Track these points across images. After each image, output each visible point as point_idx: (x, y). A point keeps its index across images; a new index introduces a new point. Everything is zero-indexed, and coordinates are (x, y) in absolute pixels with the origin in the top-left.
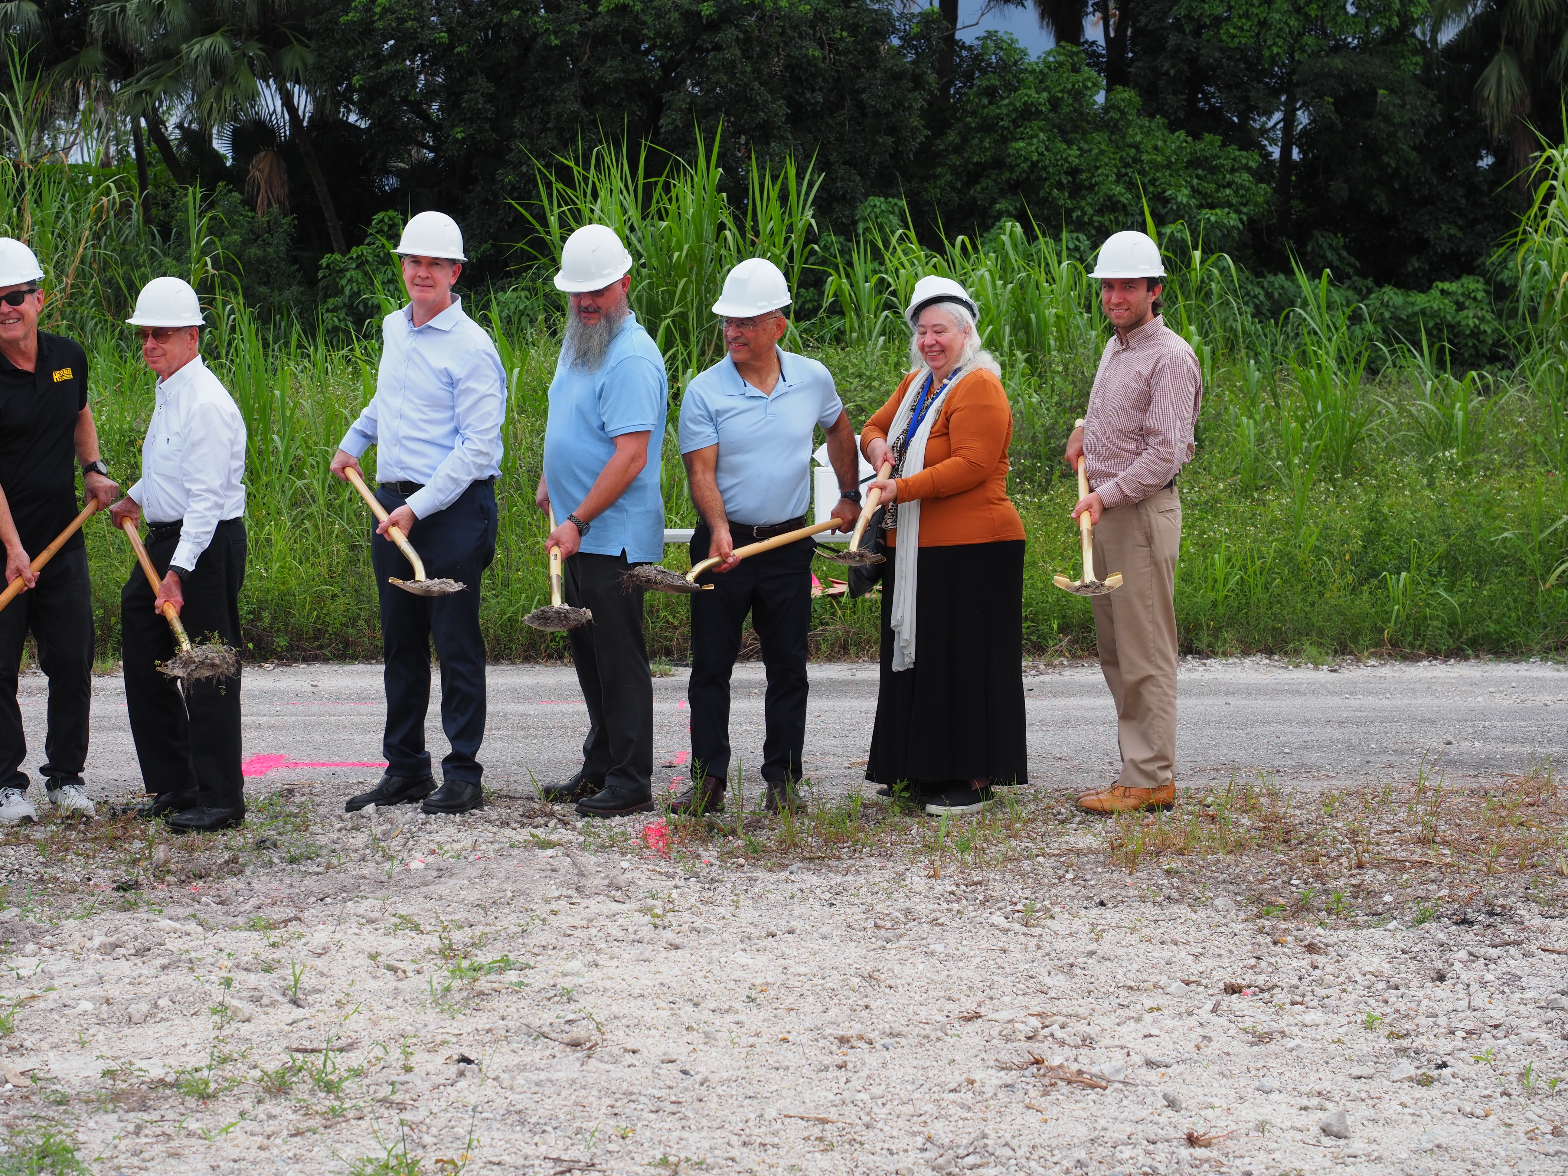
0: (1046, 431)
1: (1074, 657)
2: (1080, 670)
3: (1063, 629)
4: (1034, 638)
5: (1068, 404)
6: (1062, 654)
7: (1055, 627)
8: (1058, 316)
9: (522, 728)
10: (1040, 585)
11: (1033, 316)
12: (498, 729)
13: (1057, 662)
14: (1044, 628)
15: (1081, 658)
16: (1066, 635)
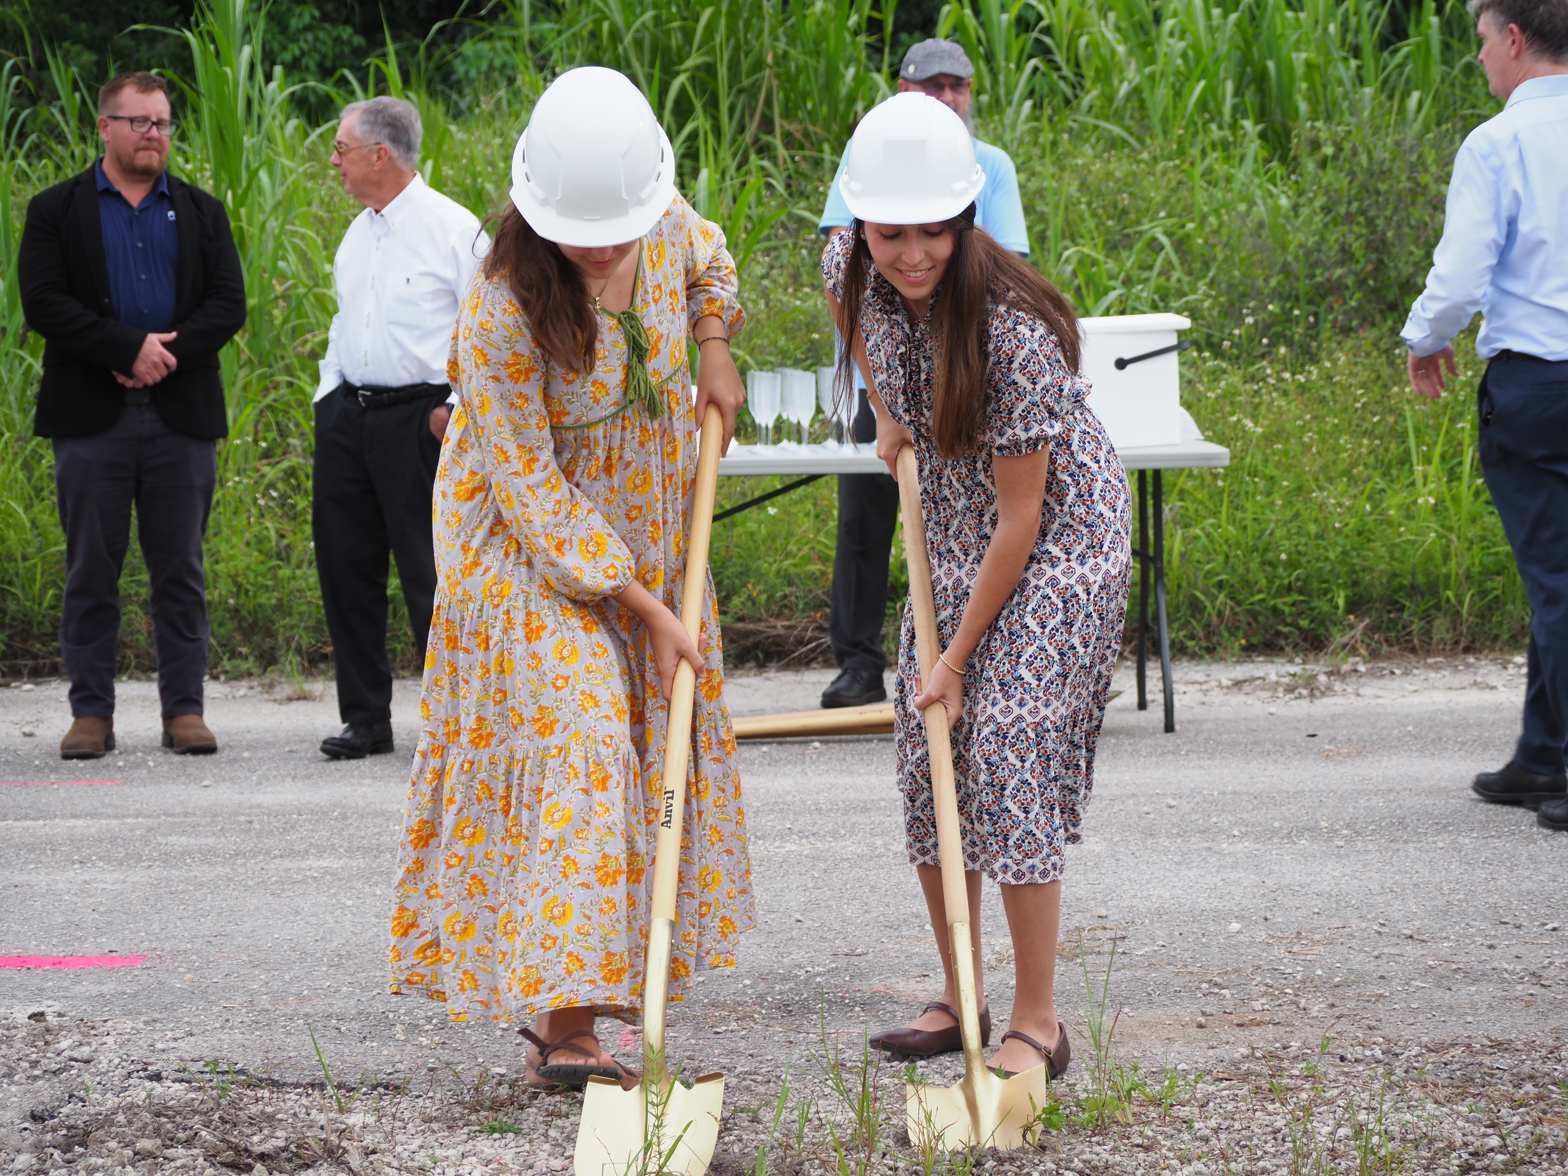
0: (1308, 253)
1: (1374, 655)
2: (1386, 682)
3: (1354, 606)
4: (1304, 623)
5: (1342, 210)
6: (1354, 651)
7: (1341, 602)
8: (1309, 65)
9: (367, 851)
10: (1313, 529)
11: (1271, 65)
12: (320, 852)
13: (1345, 667)
14: (1321, 605)
15: (1389, 657)
16: (1360, 617)
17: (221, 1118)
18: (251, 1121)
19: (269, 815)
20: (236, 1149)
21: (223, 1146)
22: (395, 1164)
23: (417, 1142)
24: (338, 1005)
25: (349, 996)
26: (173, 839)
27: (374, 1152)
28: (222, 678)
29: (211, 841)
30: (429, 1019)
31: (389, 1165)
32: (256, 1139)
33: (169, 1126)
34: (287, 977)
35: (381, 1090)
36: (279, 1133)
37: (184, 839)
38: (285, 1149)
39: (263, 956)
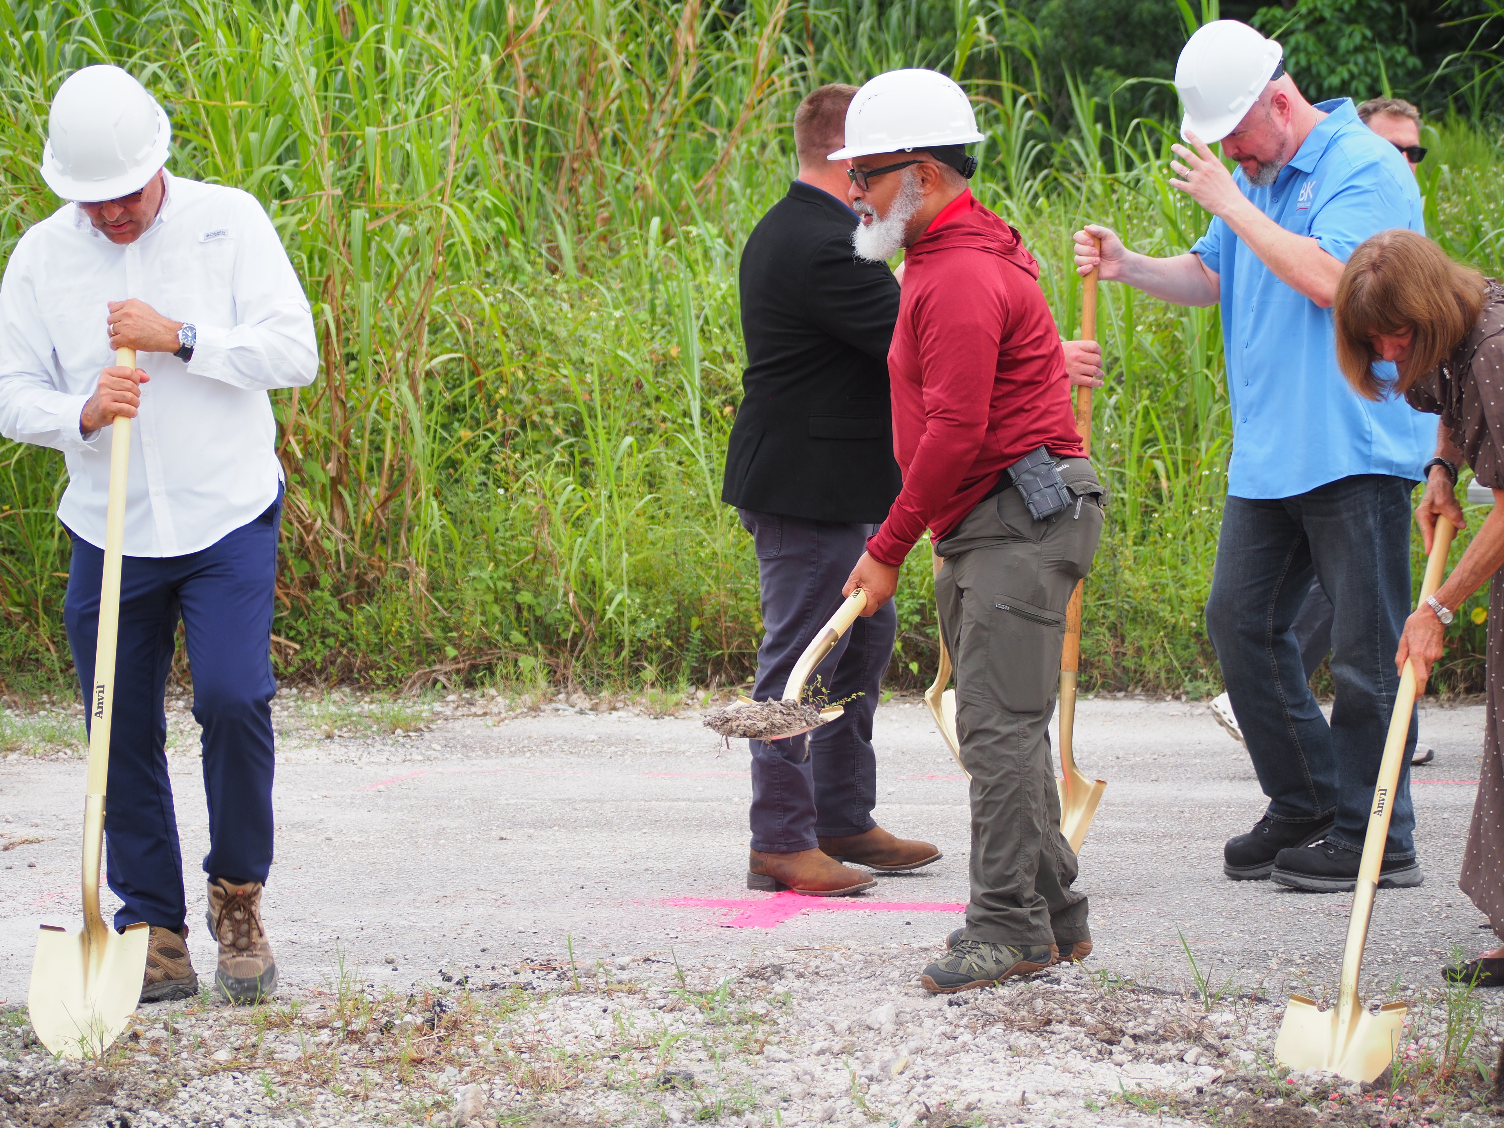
17: (1103, 1007)
18: (1129, 1012)
19: (1200, 807)
20: (1111, 1029)
21: (1103, 1027)
22: (1245, 1047)
23: (1267, 1033)
24: (1226, 944)
25: (1238, 939)
26: (1109, 823)
27: (1227, 1037)
28: (1184, 698)
29: (1143, 825)
30: (1303, 957)
31: (1239, 1047)
32: (1130, 1024)
33: (1060, 1012)
34: (1187, 925)
35: (1246, 1000)
36: (1150, 1021)
37: (1119, 824)
38: (1154, 1033)
39: (1170, 910)
